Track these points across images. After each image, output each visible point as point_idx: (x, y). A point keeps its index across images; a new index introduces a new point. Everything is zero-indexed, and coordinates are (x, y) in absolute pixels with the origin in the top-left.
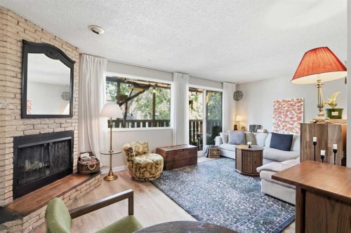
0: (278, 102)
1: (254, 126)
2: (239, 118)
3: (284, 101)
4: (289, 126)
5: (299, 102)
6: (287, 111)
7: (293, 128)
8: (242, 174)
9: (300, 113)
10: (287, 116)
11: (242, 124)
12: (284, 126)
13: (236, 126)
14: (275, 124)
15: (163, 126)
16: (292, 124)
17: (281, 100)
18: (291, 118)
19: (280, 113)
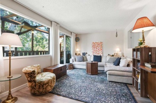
0: (94, 43)
1: (84, 53)
2: (78, 50)
3: (96, 43)
4: (98, 52)
5: (101, 43)
6: (97, 47)
7: (99, 53)
8: (91, 75)
9: (102, 47)
10: (97, 48)
11: (79, 53)
12: (96, 53)
13: (76, 53)
14: (92, 52)
15: (38, 54)
16: (99, 52)
17: (94, 42)
18: (99, 49)
19: (94, 47)
